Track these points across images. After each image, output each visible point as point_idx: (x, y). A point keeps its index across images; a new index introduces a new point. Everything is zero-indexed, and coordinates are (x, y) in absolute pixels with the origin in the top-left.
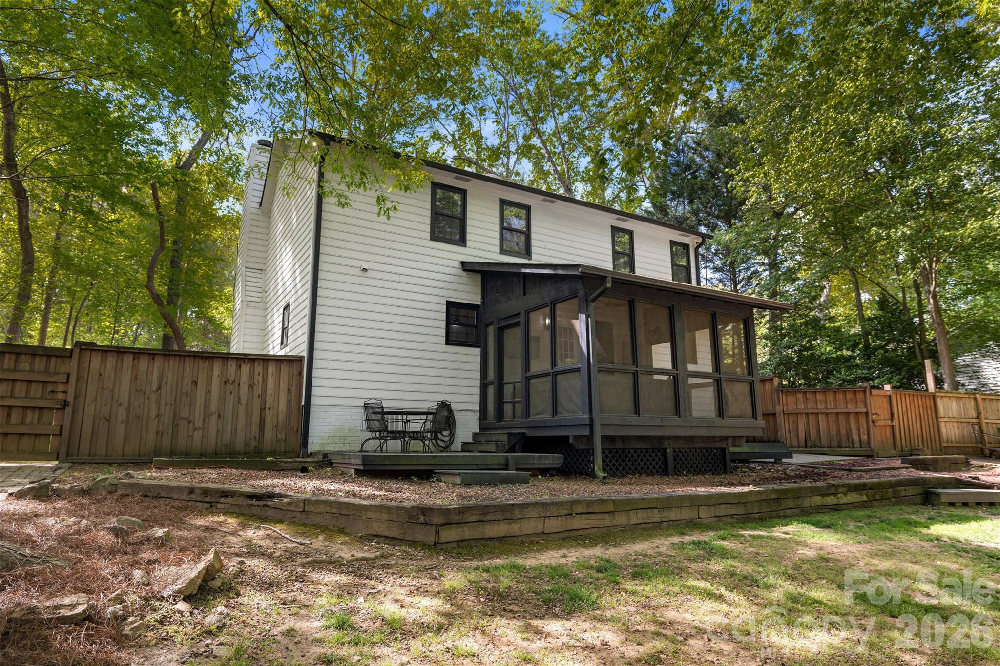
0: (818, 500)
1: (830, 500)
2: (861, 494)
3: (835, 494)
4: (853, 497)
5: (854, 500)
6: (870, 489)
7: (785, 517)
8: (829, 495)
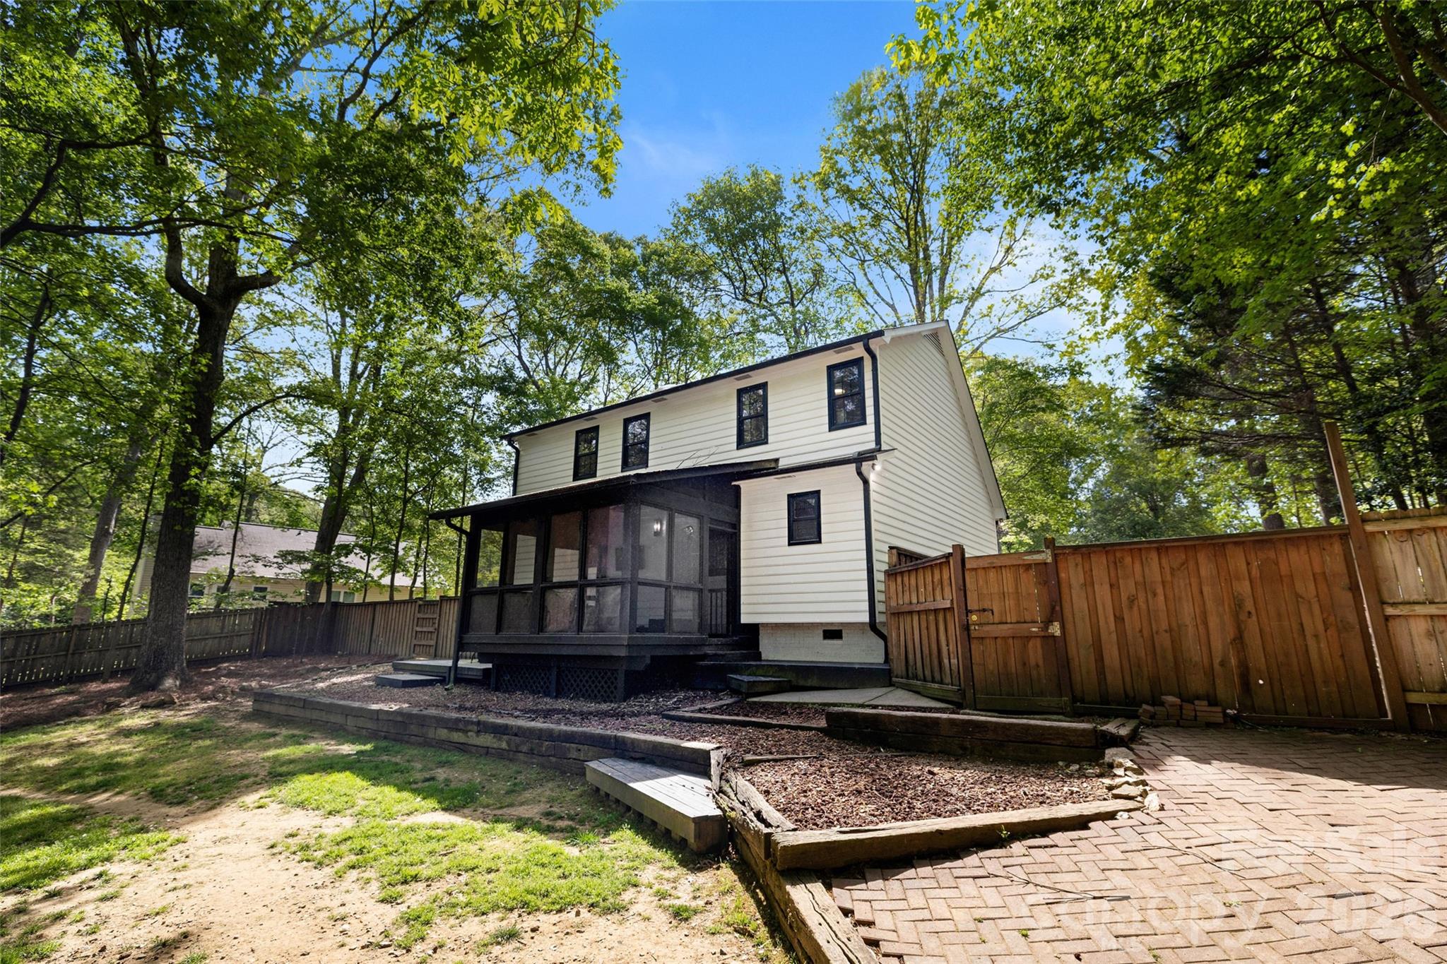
0: (443, 733)
1: (457, 737)
2: (500, 739)
3: (465, 732)
4: (487, 740)
5: (488, 744)
6: (516, 735)
7: (407, 742)
8: (458, 730)
